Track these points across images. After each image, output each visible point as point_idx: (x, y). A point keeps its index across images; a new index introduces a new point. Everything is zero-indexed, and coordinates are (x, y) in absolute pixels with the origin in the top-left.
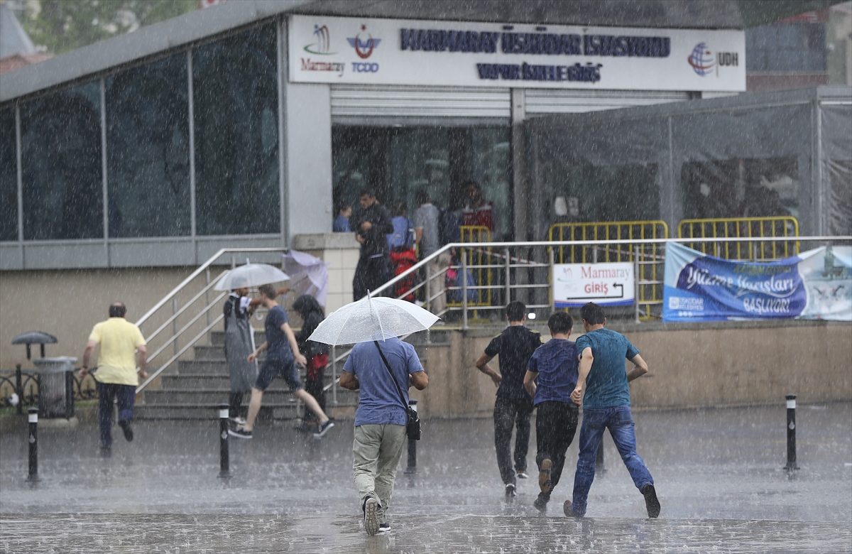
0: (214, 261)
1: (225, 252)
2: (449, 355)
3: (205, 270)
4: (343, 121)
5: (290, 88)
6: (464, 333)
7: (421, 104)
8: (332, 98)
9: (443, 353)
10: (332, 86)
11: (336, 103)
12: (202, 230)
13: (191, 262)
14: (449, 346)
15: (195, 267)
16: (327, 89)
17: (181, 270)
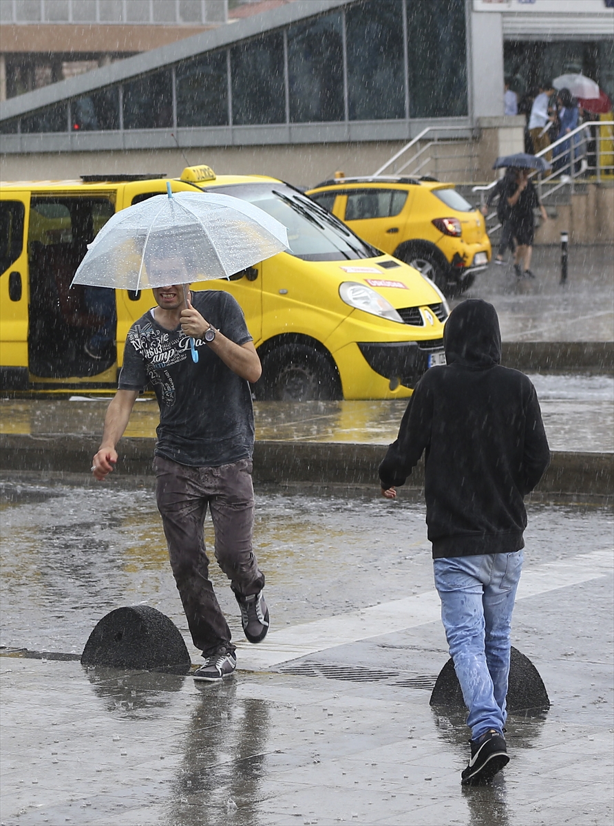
0: (424, 135)
1: (430, 130)
2: (587, 200)
3: (415, 144)
4: (511, 38)
5: (474, 16)
6: (598, 185)
7: (564, 26)
8: (503, 22)
9: (583, 199)
10: (504, 14)
11: (505, 25)
12: (413, 116)
13: (405, 137)
14: (587, 195)
15: (409, 140)
16: (499, 16)
17: (400, 142)
